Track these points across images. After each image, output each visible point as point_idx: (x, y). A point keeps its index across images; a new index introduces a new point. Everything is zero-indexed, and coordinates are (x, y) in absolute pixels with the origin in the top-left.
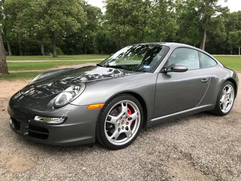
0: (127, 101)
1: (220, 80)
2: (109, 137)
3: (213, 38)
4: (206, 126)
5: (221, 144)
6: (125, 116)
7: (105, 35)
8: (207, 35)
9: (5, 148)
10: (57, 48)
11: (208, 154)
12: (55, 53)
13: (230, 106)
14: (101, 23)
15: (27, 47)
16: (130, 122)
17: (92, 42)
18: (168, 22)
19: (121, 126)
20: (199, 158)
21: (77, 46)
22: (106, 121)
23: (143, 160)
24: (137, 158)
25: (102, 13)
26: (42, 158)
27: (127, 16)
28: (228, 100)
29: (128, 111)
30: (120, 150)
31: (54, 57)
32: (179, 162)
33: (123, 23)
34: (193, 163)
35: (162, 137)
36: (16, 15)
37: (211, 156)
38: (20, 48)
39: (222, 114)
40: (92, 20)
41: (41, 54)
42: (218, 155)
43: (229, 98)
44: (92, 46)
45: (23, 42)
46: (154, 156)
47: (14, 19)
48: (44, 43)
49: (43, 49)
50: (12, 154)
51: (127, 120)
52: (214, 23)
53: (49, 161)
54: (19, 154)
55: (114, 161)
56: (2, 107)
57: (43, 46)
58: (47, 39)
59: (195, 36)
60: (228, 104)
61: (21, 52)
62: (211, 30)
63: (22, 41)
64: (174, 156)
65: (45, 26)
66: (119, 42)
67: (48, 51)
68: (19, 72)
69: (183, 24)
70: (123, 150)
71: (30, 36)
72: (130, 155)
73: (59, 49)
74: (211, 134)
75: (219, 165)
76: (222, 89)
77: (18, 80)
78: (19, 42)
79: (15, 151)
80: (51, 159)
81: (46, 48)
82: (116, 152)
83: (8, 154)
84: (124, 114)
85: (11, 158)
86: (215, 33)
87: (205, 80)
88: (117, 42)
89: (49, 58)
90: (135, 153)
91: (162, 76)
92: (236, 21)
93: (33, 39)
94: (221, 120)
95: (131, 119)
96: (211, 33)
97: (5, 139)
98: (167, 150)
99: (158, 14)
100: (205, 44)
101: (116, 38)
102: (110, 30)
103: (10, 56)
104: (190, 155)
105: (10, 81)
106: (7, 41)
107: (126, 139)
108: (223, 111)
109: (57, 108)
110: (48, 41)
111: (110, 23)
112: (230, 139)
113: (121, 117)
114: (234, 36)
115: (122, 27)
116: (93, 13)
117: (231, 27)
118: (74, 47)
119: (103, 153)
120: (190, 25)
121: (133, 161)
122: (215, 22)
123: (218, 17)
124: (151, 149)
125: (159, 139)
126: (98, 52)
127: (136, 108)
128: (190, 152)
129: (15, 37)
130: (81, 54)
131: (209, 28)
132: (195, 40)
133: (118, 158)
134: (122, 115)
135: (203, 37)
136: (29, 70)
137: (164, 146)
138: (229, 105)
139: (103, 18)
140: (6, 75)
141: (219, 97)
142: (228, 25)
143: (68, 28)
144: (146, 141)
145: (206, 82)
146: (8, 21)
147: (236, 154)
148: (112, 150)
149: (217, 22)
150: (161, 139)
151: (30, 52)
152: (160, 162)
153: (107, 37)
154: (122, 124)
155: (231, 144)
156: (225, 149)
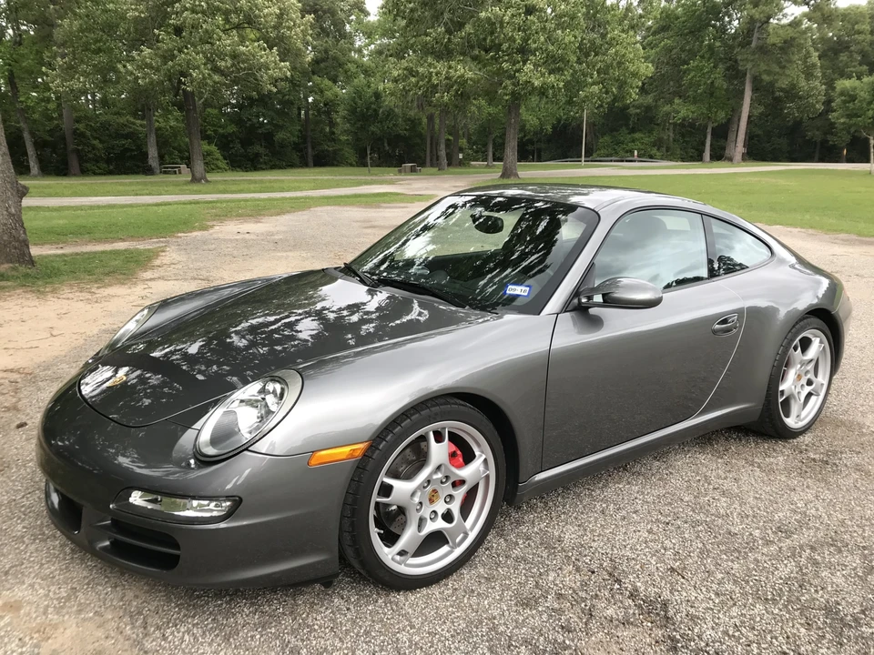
0: (448, 425)
1: (782, 313)
2: (386, 550)
3: (778, 100)
4: (727, 485)
5: (772, 557)
6: (439, 475)
7: (377, 95)
8: (755, 90)
9: (32, 586)
10: (206, 147)
11: (728, 601)
12: (199, 166)
13: (815, 403)
14: (363, 48)
15: (96, 142)
16: (460, 494)
17: (332, 124)
18: (611, 45)
19: (426, 512)
20: (693, 618)
21: (280, 136)
22: (375, 498)
23: (502, 628)
24: (481, 622)
25: (367, 14)
26: (158, 628)
27: (461, 26)
28: (810, 383)
29: (452, 455)
30: (424, 591)
31: (195, 180)
32: (626, 633)
33: (444, 53)
34: (673, 639)
35: (570, 534)
36: (52, 25)
37: (734, 612)
38: (71, 147)
39: (786, 434)
40: (330, 41)
41: (148, 171)
42: (759, 607)
43: (811, 376)
44: (332, 138)
45: (81, 127)
46: (541, 614)
47: (45, 38)
48: (159, 129)
49: (153, 152)
50: (58, 611)
51: (447, 489)
52: (781, 48)
53: (182, 640)
54: (80, 611)
55: (403, 637)
56: (15, 408)
57: (152, 140)
58: (167, 112)
59: (712, 95)
60: (810, 395)
61: (74, 162)
62: (769, 73)
63: (78, 121)
64: (610, 612)
65: (158, 70)
66: (431, 118)
67: (173, 156)
68: (68, 250)
69: (669, 50)
70: (435, 590)
71: (104, 102)
72: (459, 608)
73: (213, 148)
74: (743, 516)
75: (759, 644)
76: (787, 349)
77: (66, 292)
78: (66, 125)
79: (68, 599)
80: (188, 631)
81: (163, 144)
82: (411, 597)
83: (45, 613)
84: (439, 468)
85: (55, 627)
86: (783, 83)
87: (725, 321)
88: (425, 120)
89: (176, 184)
90: (474, 600)
91: (570, 324)
92: (861, 37)
93: (118, 113)
94: (780, 456)
95: (463, 482)
96: (772, 84)
97: (32, 548)
98: (584, 584)
99: (573, 17)
100: (749, 122)
101: (421, 107)
102: (396, 81)
103: (35, 177)
104: (665, 605)
105: (40, 294)
106: (22, 125)
107: (445, 549)
108: (791, 422)
109: (205, 461)
110: (174, 121)
111: (399, 54)
112: (806, 536)
113: (429, 482)
114: (853, 98)
115: (441, 66)
116: (333, 13)
117: (843, 57)
118: (268, 138)
119: (368, 603)
120: (692, 54)
121: (467, 635)
122: (785, 42)
123: (795, 23)
124: (531, 583)
125: (560, 540)
126: (353, 159)
127: (478, 445)
128: (666, 595)
129: (51, 106)
130: (291, 165)
131: (763, 67)
132: (709, 109)
133: (418, 622)
134: (431, 475)
135: (742, 99)
136: (106, 240)
137: (578, 570)
138: (813, 398)
139: (369, 33)
140: (23, 269)
141: (777, 375)
142: (832, 51)
143: (244, 74)
144: (517, 552)
145: (728, 330)
146: (22, 50)
147: (821, 598)
148: (398, 590)
149: (790, 44)
150: (566, 543)
151: (108, 161)
152: (560, 639)
153: (389, 101)
154: (431, 501)
155: (810, 559)
156: (786, 581)
